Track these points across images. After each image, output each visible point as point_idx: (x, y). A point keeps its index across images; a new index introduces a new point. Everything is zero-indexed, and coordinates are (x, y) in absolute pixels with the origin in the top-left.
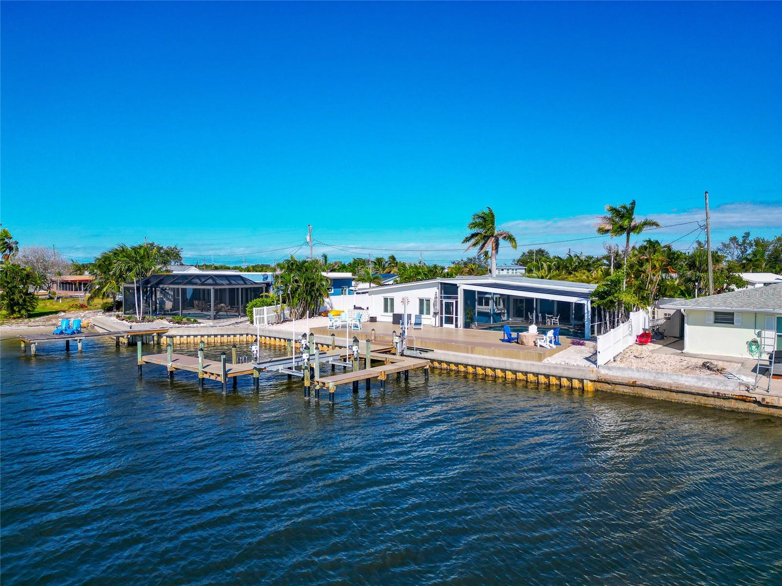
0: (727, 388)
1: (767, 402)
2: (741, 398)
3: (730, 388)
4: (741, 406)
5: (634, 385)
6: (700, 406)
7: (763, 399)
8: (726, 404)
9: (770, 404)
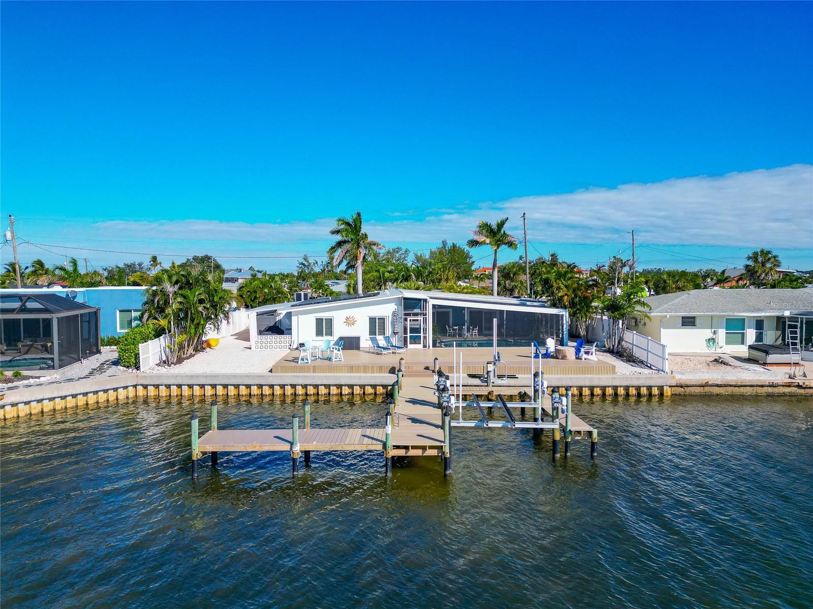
0: (777, 378)
1: (806, 385)
2: (788, 384)
3: (779, 378)
4: (787, 390)
5: (706, 385)
6: (757, 396)
7: (804, 383)
8: (776, 390)
9: (808, 386)
